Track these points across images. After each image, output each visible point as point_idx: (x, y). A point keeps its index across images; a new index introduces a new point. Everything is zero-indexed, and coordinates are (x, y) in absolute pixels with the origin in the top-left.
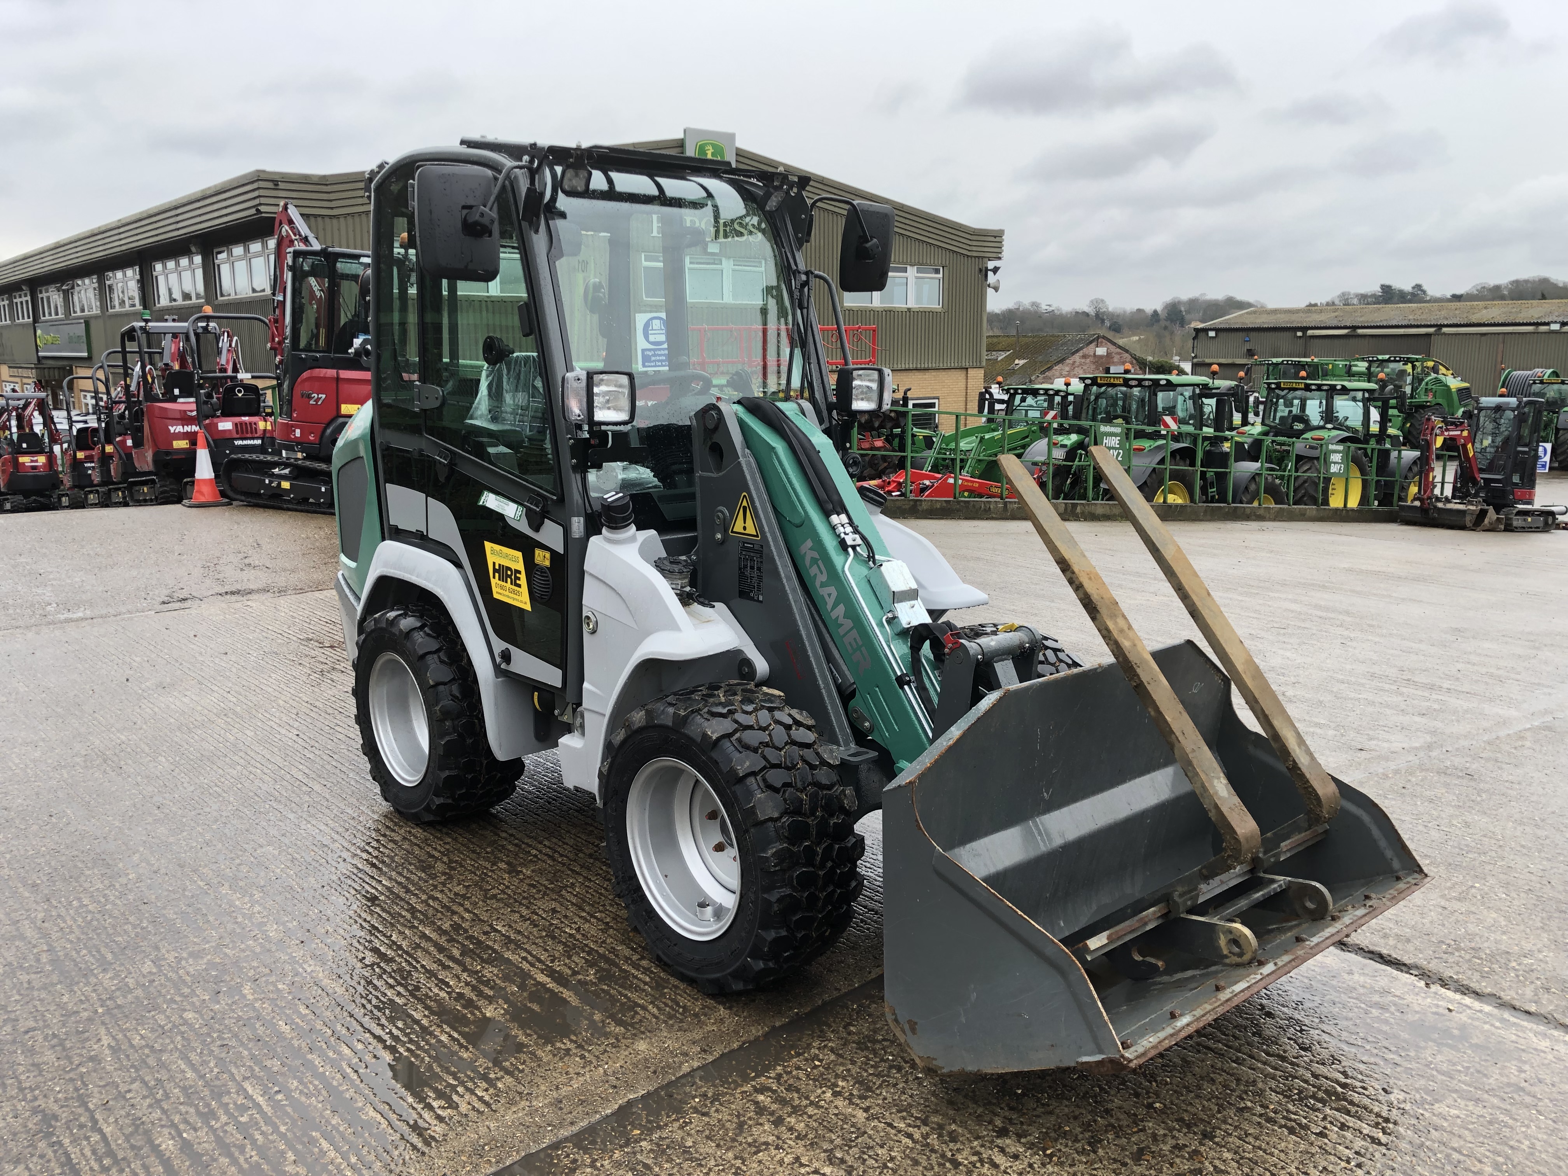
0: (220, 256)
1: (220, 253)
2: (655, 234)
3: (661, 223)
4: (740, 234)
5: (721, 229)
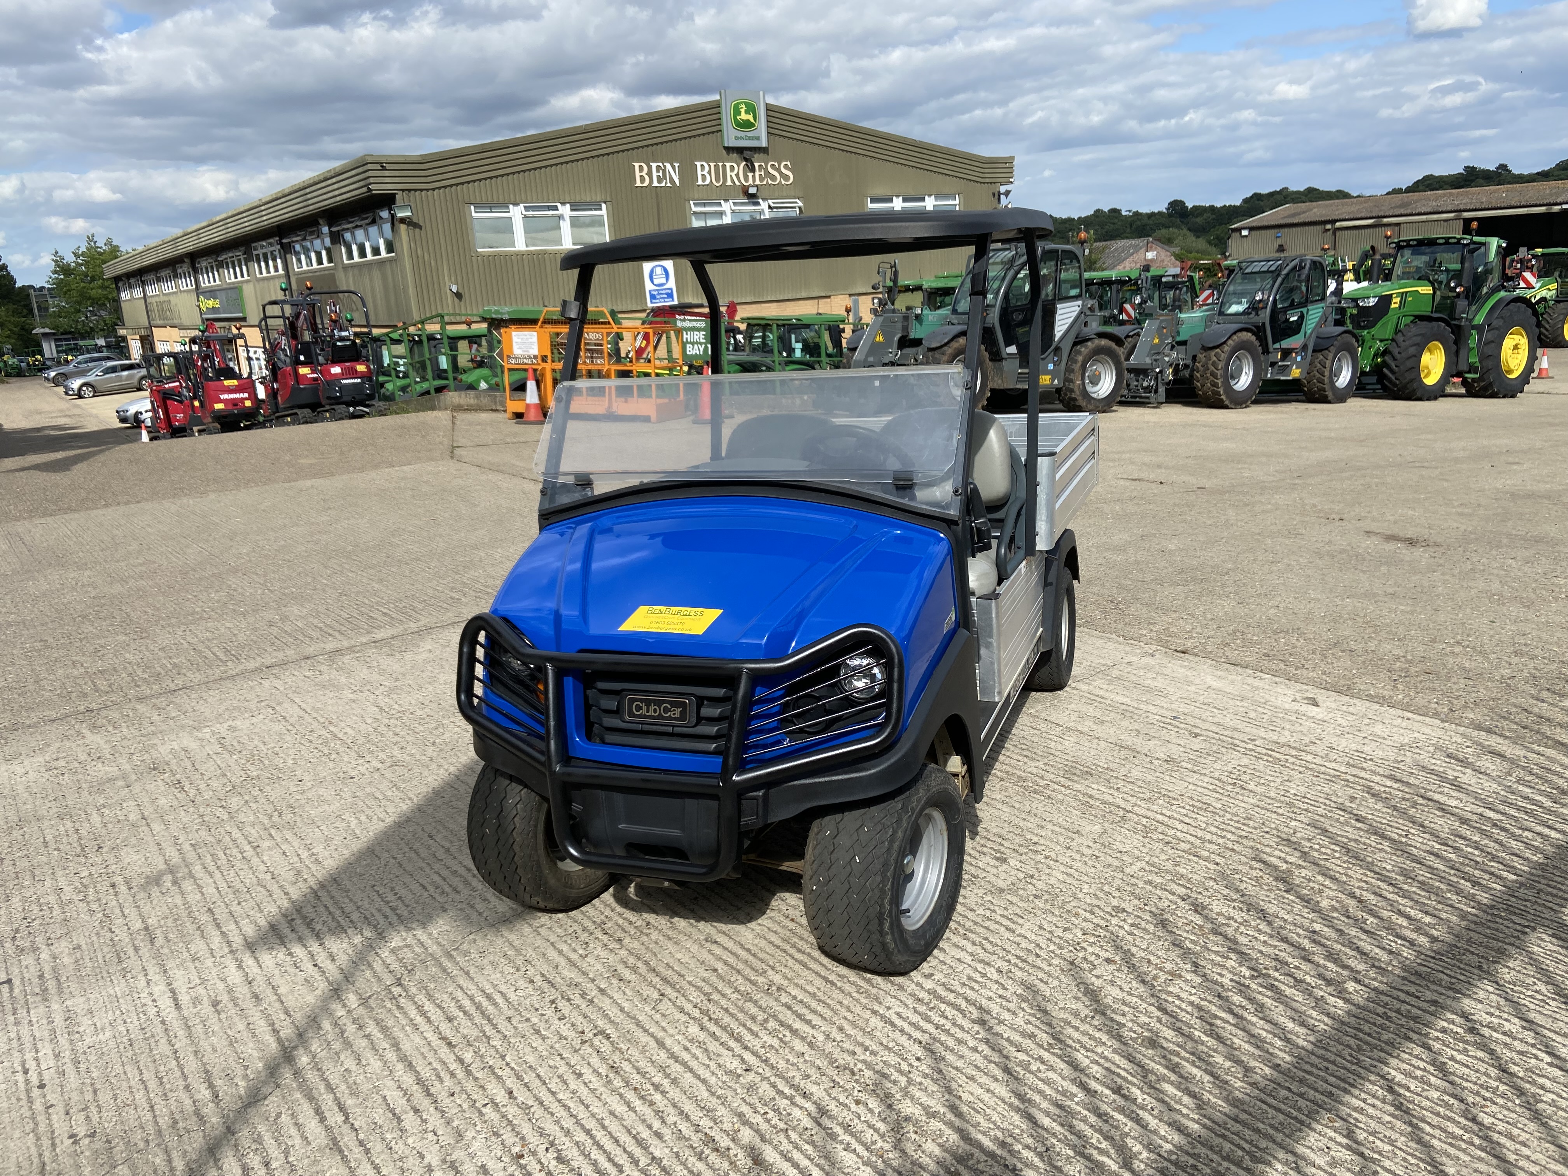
0: (342, 226)
1: (342, 224)
2: (700, 182)
3: (705, 173)
4: (773, 178)
5: (757, 174)
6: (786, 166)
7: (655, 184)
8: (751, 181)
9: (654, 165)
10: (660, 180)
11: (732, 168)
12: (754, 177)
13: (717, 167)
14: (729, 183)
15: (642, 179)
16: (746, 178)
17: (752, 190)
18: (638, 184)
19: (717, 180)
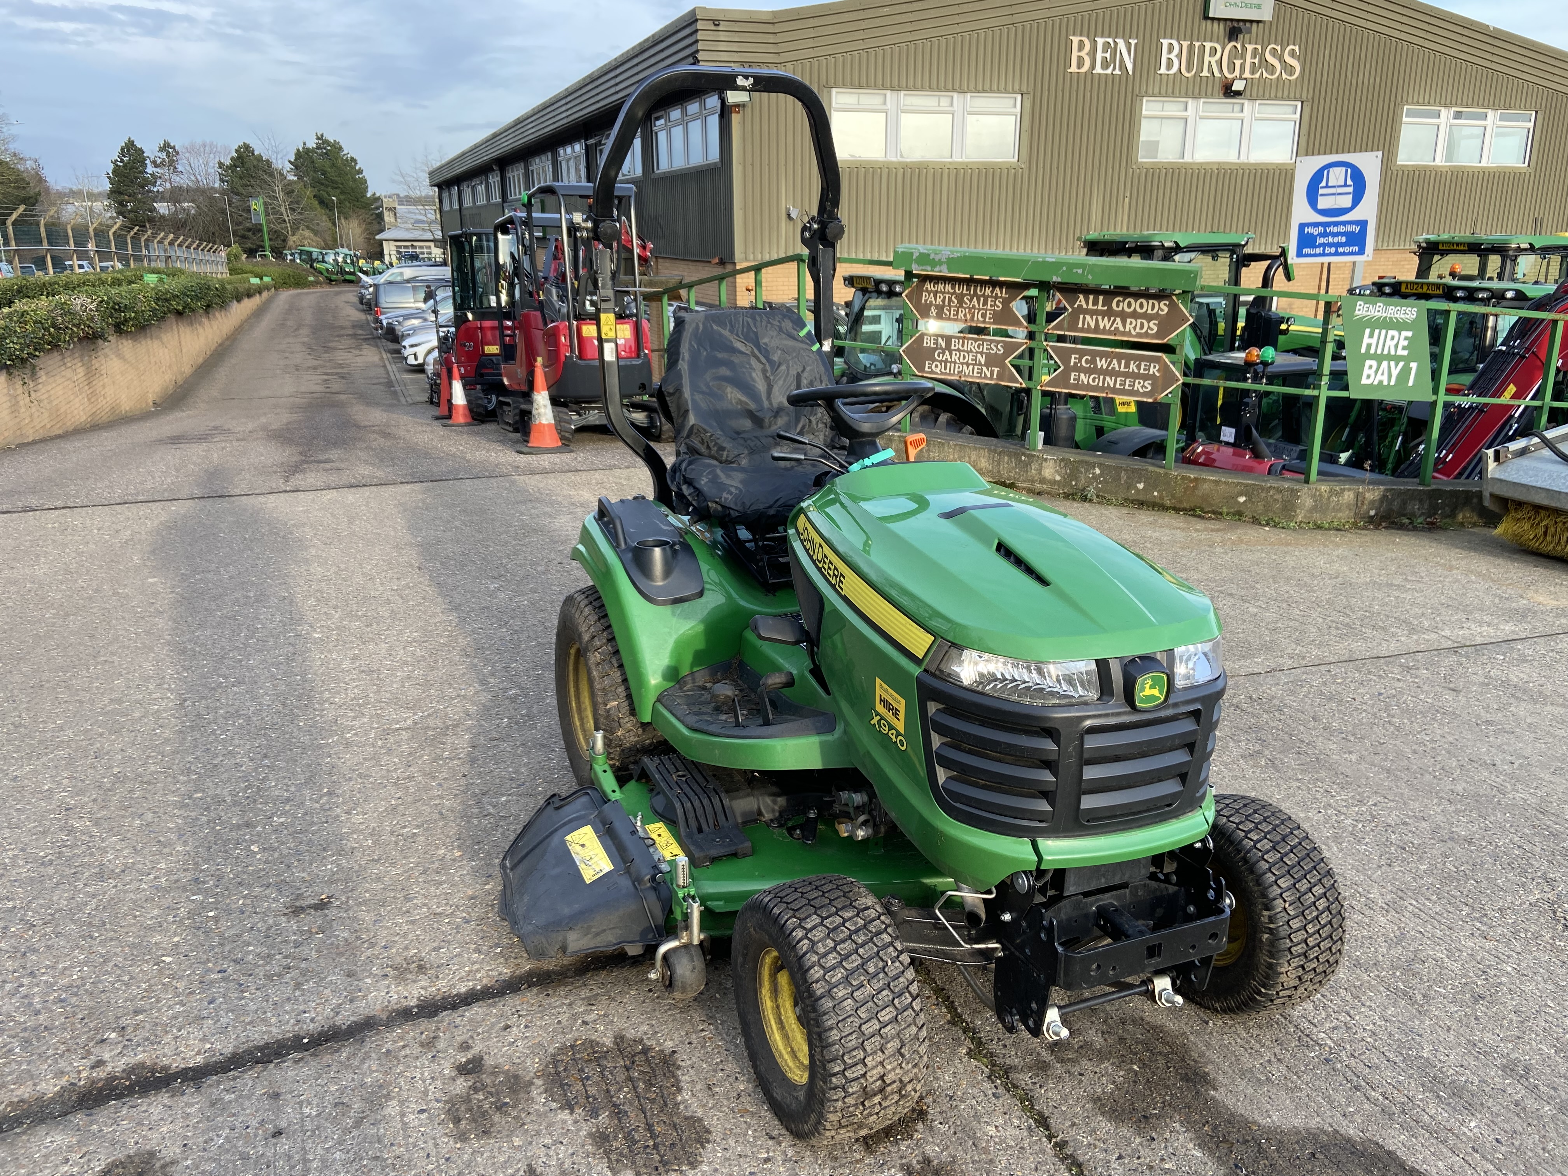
0: (658, 123)
1: (658, 119)
2: (1163, 70)
3: (1172, 56)
4: (1272, 69)
5: (1249, 60)
6: (1292, 53)
7: (1098, 70)
8: (1237, 73)
9: (1100, 41)
10: (1105, 64)
11: (1214, 51)
12: (1243, 66)
13: (1191, 48)
14: (1205, 73)
15: (1081, 62)
16: (1232, 67)
17: (1238, 86)
18: (1074, 69)
19: (1189, 70)
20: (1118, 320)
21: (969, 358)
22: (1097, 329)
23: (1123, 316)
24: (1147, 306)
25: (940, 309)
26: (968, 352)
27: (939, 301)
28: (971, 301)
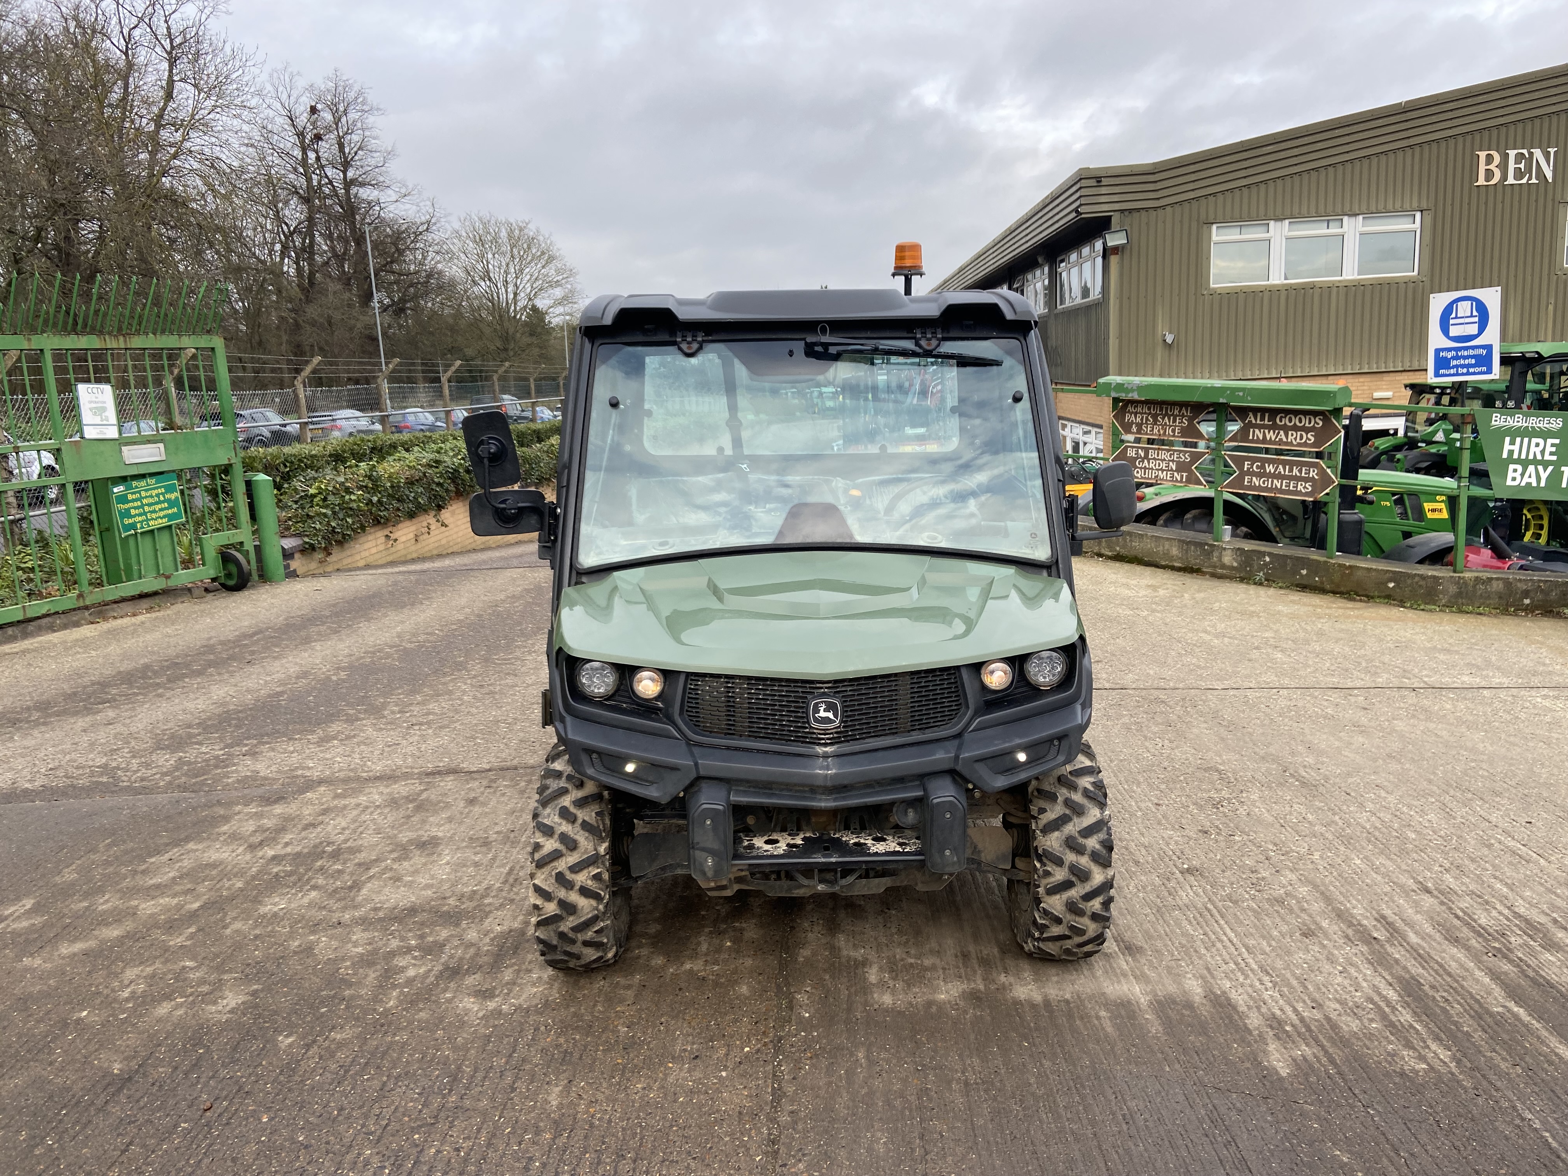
0: (1060, 265)
1: (1062, 261)
7: (1511, 180)
9: (1512, 153)
10: (1519, 174)
15: (1489, 174)
18: (1481, 181)
20: (1282, 432)
21: (1163, 465)
22: (1264, 441)
23: (1286, 428)
24: (1305, 422)
25: (1140, 426)
26: (1163, 460)
27: (1138, 420)
28: (1163, 419)
